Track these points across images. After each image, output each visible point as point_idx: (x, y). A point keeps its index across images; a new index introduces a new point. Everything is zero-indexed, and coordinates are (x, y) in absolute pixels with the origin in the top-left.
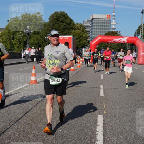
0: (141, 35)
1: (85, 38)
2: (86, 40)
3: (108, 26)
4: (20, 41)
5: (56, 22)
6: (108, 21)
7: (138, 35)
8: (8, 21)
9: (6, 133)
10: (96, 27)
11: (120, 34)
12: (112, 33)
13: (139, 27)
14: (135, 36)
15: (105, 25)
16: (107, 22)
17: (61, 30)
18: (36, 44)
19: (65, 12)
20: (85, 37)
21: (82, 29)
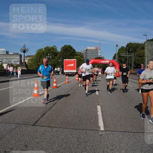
0: (117, 59)
3: (97, 54)
5: (65, 51)
6: (97, 51)
8: (37, 51)
9: (45, 115)
10: (89, 54)
11: (104, 59)
12: (99, 58)
13: (115, 54)
14: (113, 59)
17: (68, 56)
18: (53, 65)
21: (81, 55)
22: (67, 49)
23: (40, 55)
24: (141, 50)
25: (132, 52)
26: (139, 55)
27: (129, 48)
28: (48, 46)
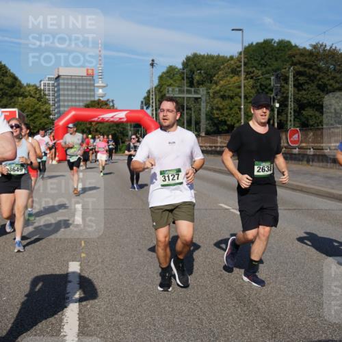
0: (152, 107)
1: (44, 115)
2: (47, 116)
3: (90, 90)
6: (90, 80)
7: (147, 108)
10: (66, 93)
11: (113, 106)
12: (98, 104)
13: (149, 92)
14: (142, 108)
15: (85, 88)
16: (88, 82)
20: (45, 112)
21: (38, 96)
24: (228, 78)
25: (200, 83)
26: (222, 93)
27: (192, 72)
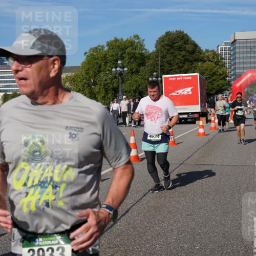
1: (221, 77)
2: (224, 79)
4: (107, 87)
5: (168, 50)
8: (86, 53)
10: (241, 55)
17: (177, 64)
18: (135, 92)
19: (183, 32)
22: (174, 43)
23: (97, 63)
28: (119, 38)
